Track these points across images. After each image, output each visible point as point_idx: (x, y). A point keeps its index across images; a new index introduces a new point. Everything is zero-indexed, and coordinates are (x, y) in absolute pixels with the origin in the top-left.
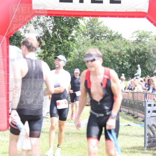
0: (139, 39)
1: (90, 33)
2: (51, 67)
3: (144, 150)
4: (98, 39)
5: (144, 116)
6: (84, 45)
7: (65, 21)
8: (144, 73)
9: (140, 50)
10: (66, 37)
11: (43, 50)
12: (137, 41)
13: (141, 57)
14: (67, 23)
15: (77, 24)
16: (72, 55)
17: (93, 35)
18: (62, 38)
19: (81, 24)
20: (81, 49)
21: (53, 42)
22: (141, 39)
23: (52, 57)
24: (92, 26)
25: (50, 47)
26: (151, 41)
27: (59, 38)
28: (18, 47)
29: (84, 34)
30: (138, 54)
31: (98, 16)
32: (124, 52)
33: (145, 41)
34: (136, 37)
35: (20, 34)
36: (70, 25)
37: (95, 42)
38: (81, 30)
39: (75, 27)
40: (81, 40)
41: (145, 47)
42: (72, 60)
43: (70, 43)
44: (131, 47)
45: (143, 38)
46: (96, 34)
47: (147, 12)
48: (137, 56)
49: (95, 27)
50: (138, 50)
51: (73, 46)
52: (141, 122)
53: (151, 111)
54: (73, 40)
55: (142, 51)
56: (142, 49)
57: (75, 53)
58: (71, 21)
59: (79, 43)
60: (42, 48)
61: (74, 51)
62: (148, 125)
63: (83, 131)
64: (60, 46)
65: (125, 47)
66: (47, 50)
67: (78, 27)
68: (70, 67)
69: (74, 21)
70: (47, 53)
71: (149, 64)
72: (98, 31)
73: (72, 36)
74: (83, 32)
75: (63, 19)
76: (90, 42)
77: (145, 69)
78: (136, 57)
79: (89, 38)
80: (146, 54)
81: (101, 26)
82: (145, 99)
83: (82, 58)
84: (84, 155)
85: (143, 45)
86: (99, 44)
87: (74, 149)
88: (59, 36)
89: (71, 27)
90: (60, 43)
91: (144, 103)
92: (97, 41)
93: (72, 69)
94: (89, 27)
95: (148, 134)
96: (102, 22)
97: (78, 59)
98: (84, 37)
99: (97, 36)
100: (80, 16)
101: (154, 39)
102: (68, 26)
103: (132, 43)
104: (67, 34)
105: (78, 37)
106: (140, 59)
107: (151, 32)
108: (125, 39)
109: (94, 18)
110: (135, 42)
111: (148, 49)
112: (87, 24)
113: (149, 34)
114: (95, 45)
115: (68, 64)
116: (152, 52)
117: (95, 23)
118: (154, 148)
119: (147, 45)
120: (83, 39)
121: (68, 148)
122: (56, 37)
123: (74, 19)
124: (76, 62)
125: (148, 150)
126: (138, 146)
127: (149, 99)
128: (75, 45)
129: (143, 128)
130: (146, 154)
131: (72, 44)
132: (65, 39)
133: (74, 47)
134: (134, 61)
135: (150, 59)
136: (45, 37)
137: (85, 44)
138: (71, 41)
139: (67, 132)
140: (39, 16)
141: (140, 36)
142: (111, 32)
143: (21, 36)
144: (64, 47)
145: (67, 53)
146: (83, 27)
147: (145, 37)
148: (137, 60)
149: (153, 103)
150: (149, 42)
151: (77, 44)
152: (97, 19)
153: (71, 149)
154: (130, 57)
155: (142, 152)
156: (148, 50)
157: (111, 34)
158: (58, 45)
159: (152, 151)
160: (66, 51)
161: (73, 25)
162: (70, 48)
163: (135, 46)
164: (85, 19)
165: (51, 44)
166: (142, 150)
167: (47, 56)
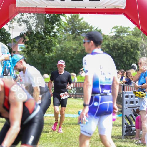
0: (117, 35)
1: (71, 29)
2: (34, 61)
3: (121, 139)
4: (79, 35)
5: (122, 106)
6: (65, 40)
7: (47, 18)
8: (122, 67)
9: (118, 45)
10: (49, 33)
11: (26, 46)
12: (115, 36)
13: (119, 52)
14: (50, 20)
15: (59, 20)
16: (54, 50)
17: (74, 31)
18: (44, 34)
19: (62, 21)
20: (62, 44)
21: (36, 38)
22: (119, 34)
23: (35, 52)
24: (73, 23)
25: (33, 43)
26: (129, 36)
27: (41, 34)
28: (3, 43)
29: (66, 30)
30: (116, 49)
31: (78, 13)
32: (103, 46)
33: (123, 36)
34: (115, 32)
35: (5, 31)
36: (52, 22)
37: (75, 37)
38: (63, 26)
39: (57, 23)
40: (63, 35)
41: (123, 41)
42: (54, 55)
43: (52, 39)
44: (110, 42)
45: (121, 33)
46: (77, 29)
47: (125, 9)
48: (116, 50)
49: (76, 23)
50: (116, 44)
51: (55, 41)
52: (120, 113)
53: (129, 102)
54: (55, 36)
55: (121, 46)
56: (120, 43)
57: (57, 48)
58: (53, 18)
59: (61, 38)
60: (26, 43)
61: (56, 46)
62: (126, 115)
63: (65, 122)
64: (43, 42)
65: (105, 42)
66: (31, 45)
67: (60, 24)
68: (53, 61)
69: (56, 17)
70: (30, 48)
71: (127, 58)
72: (79, 27)
73: (54, 32)
74: (64, 28)
75: (45, 16)
76: (72, 38)
77: (123, 62)
78: (114, 51)
79: (71, 33)
80: (124, 48)
81: (82, 22)
82: (122, 91)
83: (63, 52)
84: (65, 144)
85: (121, 40)
86: (80, 39)
87: (57, 138)
88: (42, 32)
89: (53, 23)
90: (43, 39)
91: (122, 95)
92: (78, 36)
93: (54, 63)
94: (70, 24)
95: (125, 124)
96: (82, 19)
97: (60, 54)
98: (66, 33)
99: (78, 32)
100: (61, 13)
101: (132, 34)
102: (50, 23)
103: (111, 38)
104: (49, 30)
105: (59, 33)
106: (119, 53)
107: (129, 27)
108: (104, 34)
109: (75, 15)
110: (114, 37)
111: (126, 43)
112: (69, 20)
113: (127, 30)
114: (76, 40)
115: (50, 58)
116: (129, 46)
117: (76, 19)
118: (131, 136)
119: (125, 40)
120: (65, 35)
121: (50, 138)
122: (38, 33)
123: (55, 16)
124: (57, 56)
125: (125, 138)
126: (116, 135)
127: (126, 91)
128: (57, 40)
129: (121, 118)
130: (124, 142)
131: (54, 40)
132: (48, 35)
133: (56, 43)
134: (113, 55)
135: (128, 53)
136: (28, 34)
137: (67, 40)
138: (53, 36)
139: (49, 123)
140: (23, 13)
141: (118, 31)
142: (91, 28)
143: (6, 32)
144: (46, 42)
145: (50, 48)
146: (64, 23)
147: (123, 33)
148: (115, 54)
149: (130, 95)
150: (127, 37)
151: (59, 40)
152: (78, 15)
153: (53, 139)
154: (109, 51)
155: (120, 141)
156: (126, 45)
157: (91, 29)
158: (41, 41)
159: (129, 140)
160: (48, 46)
161: (55, 22)
162: (52, 44)
163: (114, 41)
164: (66, 16)
165: (34, 40)
166: (120, 138)
167: (31, 51)
